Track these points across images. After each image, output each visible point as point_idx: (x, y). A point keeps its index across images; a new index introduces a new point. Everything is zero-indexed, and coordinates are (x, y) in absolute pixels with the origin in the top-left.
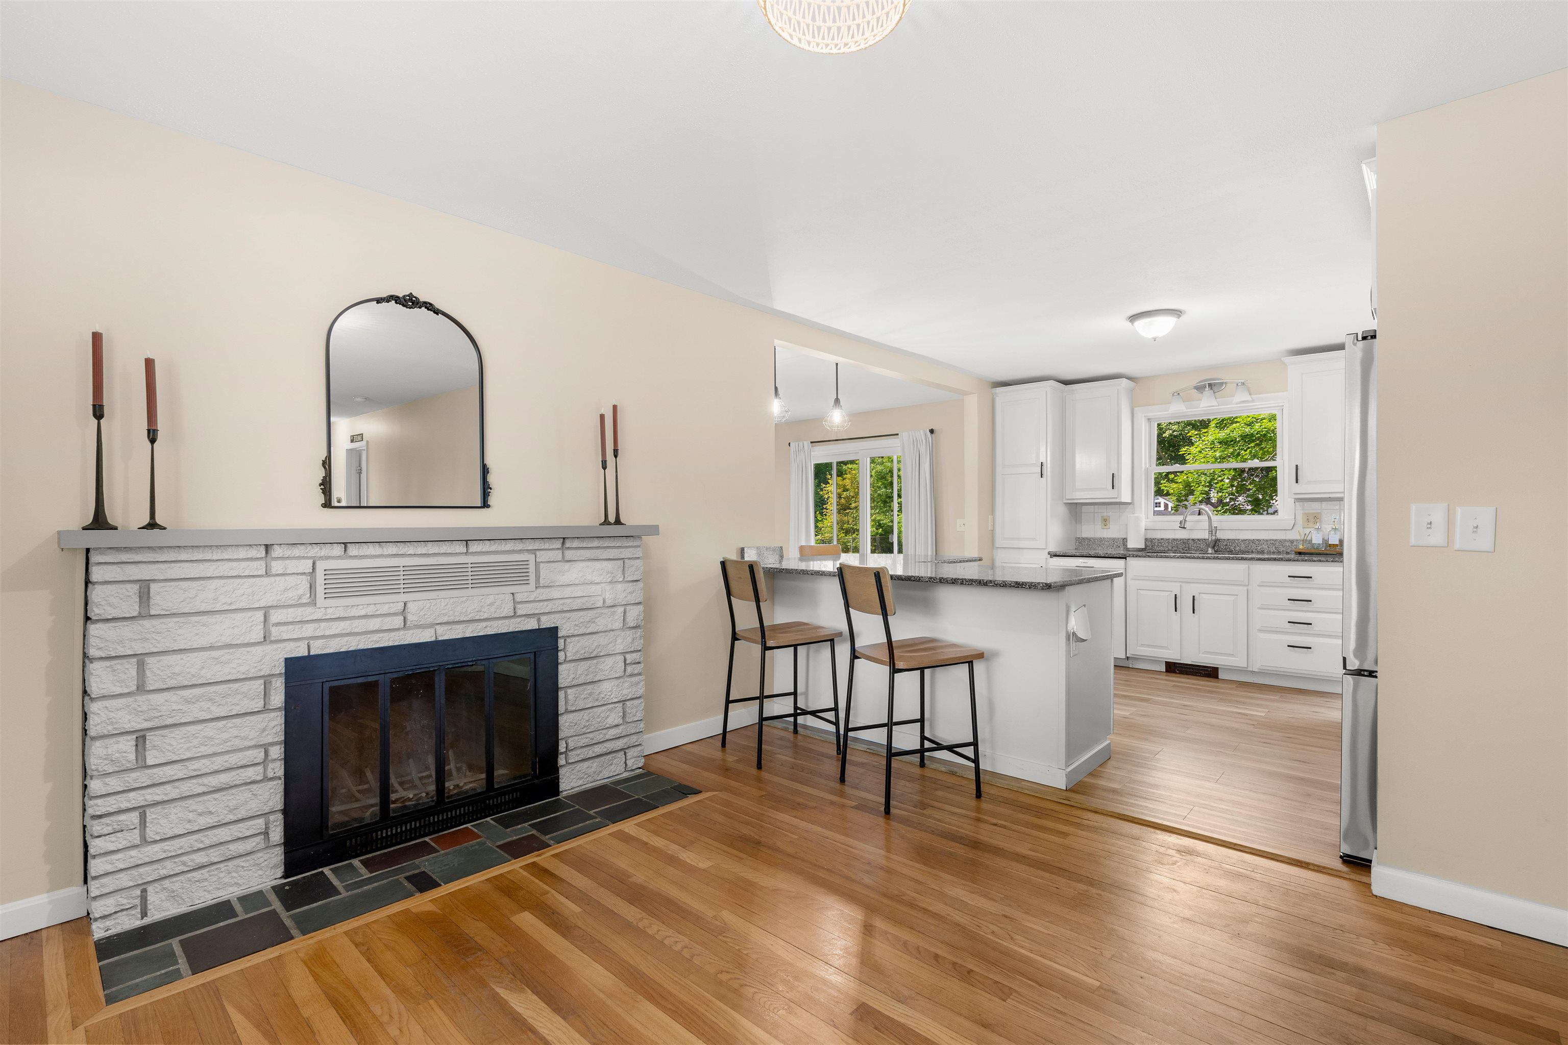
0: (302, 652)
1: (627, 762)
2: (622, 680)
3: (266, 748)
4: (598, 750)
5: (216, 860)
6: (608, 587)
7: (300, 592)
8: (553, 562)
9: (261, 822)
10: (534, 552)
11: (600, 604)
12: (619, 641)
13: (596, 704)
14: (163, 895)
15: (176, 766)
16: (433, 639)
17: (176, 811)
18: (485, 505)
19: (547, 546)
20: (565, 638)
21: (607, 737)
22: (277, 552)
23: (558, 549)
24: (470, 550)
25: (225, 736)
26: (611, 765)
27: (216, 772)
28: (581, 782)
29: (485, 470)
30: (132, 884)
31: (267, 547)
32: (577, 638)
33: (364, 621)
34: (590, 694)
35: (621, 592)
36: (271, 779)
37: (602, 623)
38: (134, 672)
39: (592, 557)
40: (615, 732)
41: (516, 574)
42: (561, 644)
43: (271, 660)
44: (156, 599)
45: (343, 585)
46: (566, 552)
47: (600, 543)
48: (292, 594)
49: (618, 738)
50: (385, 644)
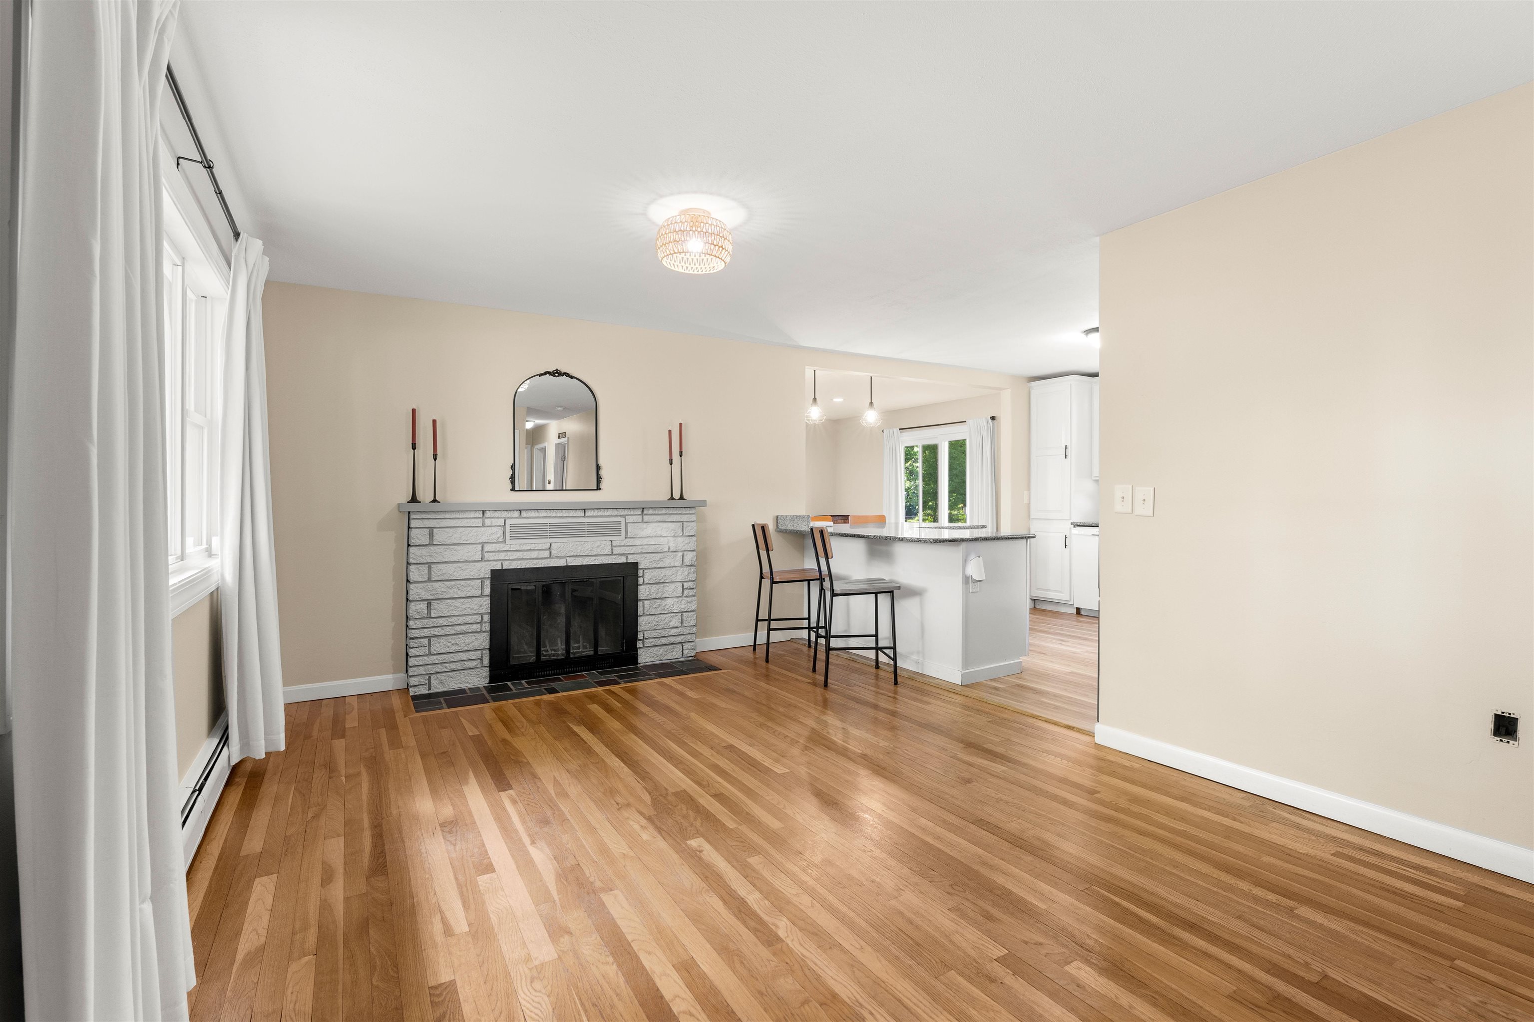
0: (499, 567)
1: (684, 651)
2: (681, 599)
3: (482, 615)
4: (664, 641)
5: (460, 668)
6: (671, 539)
7: (499, 535)
8: (636, 522)
9: (479, 652)
10: (624, 516)
11: (666, 550)
12: (679, 573)
13: (664, 612)
14: (437, 681)
15: (443, 619)
16: (565, 565)
17: (443, 641)
18: (598, 488)
19: (632, 513)
20: (643, 569)
21: (671, 634)
22: (488, 514)
23: (639, 515)
24: (586, 515)
25: (464, 607)
26: (673, 651)
27: (460, 624)
28: (652, 660)
29: (598, 468)
30: (425, 673)
31: (484, 512)
32: (651, 570)
33: (529, 553)
34: (659, 605)
35: (681, 543)
36: (484, 632)
37: (667, 562)
38: (427, 571)
39: (661, 520)
40: (676, 631)
41: (613, 530)
42: (640, 573)
43: (484, 570)
44: (436, 537)
45: (520, 532)
46: (644, 517)
47: (667, 511)
48: (495, 537)
49: (678, 635)
50: (540, 566)
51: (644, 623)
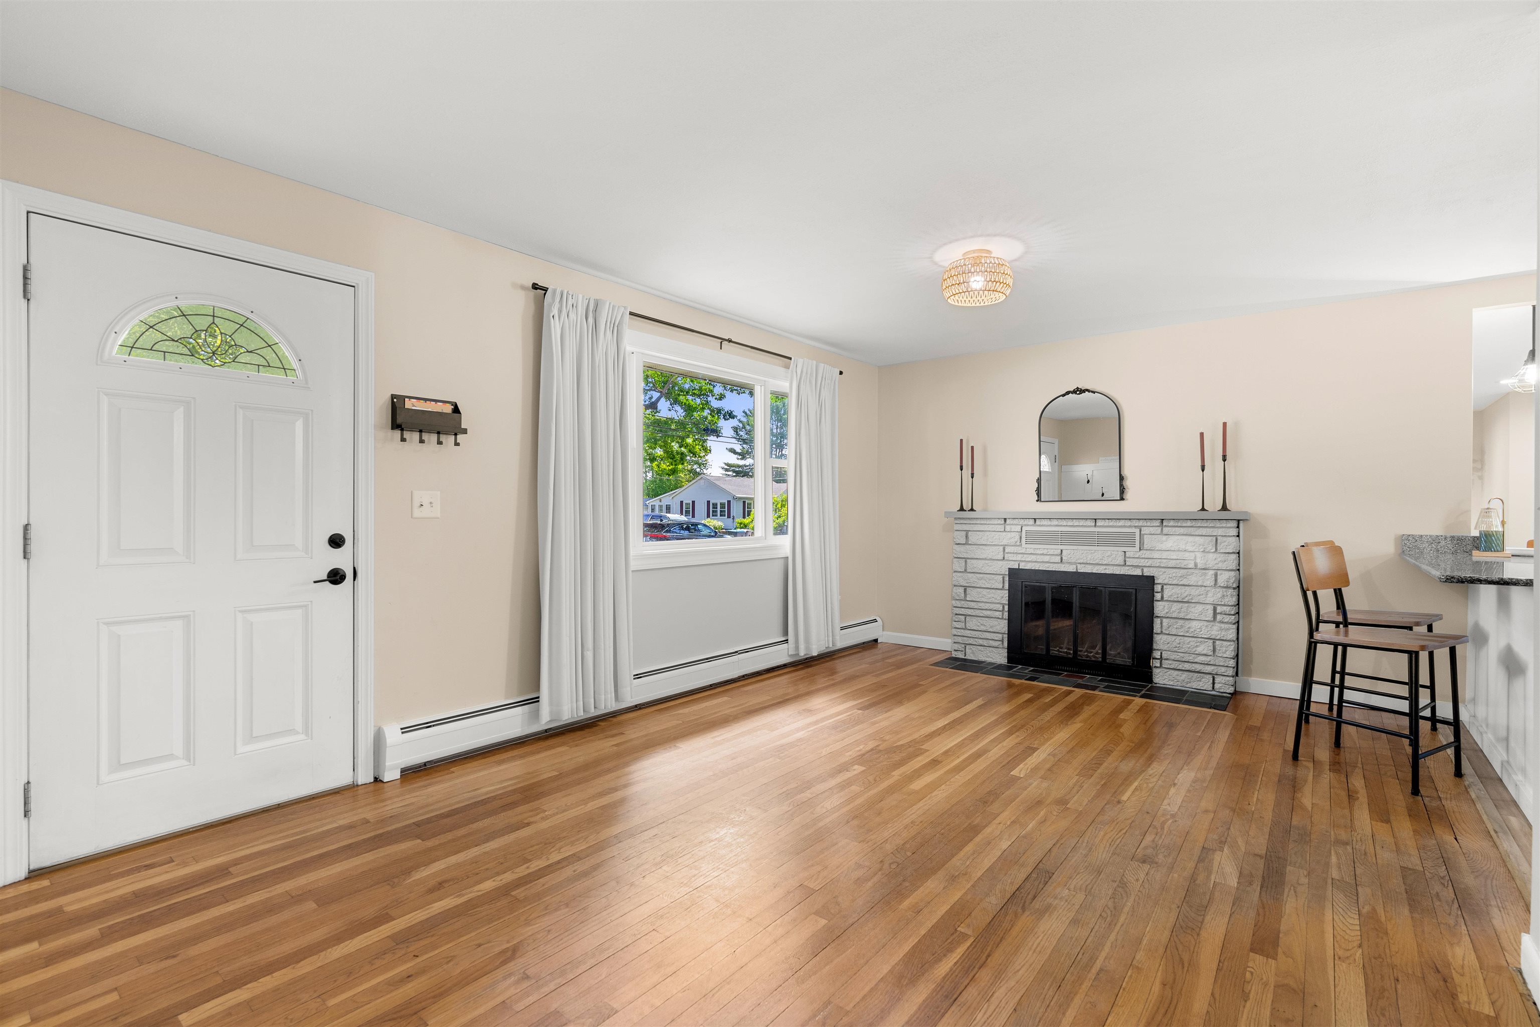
0: (1016, 567)
1: (1215, 685)
2: (1212, 624)
3: (1002, 605)
4: (1187, 666)
5: (986, 645)
6: (1199, 555)
7: (1017, 540)
8: (1154, 534)
9: (1001, 635)
10: (1139, 527)
11: (1192, 565)
12: (1210, 595)
13: (1187, 635)
14: (971, 651)
15: (975, 603)
16: (1075, 570)
17: (975, 620)
18: (1122, 499)
19: (1149, 524)
20: (1161, 585)
21: (1196, 660)
22: (1008, 521)
23: (1159, 526)
24: (1098, 525)
25: (989, 596)
26: (1200, 681)
27: (986, 610)
28: (1171, 683)
29: (1122, 478)
30: (962, 642)
31: (1005, 520)
32: (1171, 586)
33: (1042, 556)
34: (1182, 627)
35: (1212, 560)
36: (1005, 619)
37: (1192, 580)
38: (964, 564)
39: (1185, 533)
40: (1204, 659)
41: (1125, 540)
42: (1158, 588)
43: (1003, 568)
44: (970, 538)
45: (1033, 538)
46: (1164, 529)
47: (1194, 523)
48: (1013, 540)
49: (1207, 664)
50: (1051, 569)
51: (1161, 642)
